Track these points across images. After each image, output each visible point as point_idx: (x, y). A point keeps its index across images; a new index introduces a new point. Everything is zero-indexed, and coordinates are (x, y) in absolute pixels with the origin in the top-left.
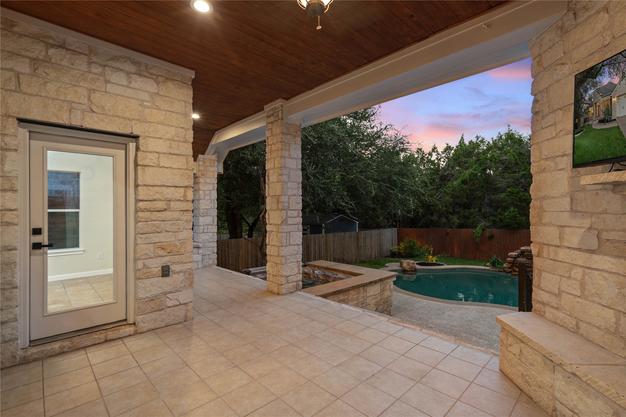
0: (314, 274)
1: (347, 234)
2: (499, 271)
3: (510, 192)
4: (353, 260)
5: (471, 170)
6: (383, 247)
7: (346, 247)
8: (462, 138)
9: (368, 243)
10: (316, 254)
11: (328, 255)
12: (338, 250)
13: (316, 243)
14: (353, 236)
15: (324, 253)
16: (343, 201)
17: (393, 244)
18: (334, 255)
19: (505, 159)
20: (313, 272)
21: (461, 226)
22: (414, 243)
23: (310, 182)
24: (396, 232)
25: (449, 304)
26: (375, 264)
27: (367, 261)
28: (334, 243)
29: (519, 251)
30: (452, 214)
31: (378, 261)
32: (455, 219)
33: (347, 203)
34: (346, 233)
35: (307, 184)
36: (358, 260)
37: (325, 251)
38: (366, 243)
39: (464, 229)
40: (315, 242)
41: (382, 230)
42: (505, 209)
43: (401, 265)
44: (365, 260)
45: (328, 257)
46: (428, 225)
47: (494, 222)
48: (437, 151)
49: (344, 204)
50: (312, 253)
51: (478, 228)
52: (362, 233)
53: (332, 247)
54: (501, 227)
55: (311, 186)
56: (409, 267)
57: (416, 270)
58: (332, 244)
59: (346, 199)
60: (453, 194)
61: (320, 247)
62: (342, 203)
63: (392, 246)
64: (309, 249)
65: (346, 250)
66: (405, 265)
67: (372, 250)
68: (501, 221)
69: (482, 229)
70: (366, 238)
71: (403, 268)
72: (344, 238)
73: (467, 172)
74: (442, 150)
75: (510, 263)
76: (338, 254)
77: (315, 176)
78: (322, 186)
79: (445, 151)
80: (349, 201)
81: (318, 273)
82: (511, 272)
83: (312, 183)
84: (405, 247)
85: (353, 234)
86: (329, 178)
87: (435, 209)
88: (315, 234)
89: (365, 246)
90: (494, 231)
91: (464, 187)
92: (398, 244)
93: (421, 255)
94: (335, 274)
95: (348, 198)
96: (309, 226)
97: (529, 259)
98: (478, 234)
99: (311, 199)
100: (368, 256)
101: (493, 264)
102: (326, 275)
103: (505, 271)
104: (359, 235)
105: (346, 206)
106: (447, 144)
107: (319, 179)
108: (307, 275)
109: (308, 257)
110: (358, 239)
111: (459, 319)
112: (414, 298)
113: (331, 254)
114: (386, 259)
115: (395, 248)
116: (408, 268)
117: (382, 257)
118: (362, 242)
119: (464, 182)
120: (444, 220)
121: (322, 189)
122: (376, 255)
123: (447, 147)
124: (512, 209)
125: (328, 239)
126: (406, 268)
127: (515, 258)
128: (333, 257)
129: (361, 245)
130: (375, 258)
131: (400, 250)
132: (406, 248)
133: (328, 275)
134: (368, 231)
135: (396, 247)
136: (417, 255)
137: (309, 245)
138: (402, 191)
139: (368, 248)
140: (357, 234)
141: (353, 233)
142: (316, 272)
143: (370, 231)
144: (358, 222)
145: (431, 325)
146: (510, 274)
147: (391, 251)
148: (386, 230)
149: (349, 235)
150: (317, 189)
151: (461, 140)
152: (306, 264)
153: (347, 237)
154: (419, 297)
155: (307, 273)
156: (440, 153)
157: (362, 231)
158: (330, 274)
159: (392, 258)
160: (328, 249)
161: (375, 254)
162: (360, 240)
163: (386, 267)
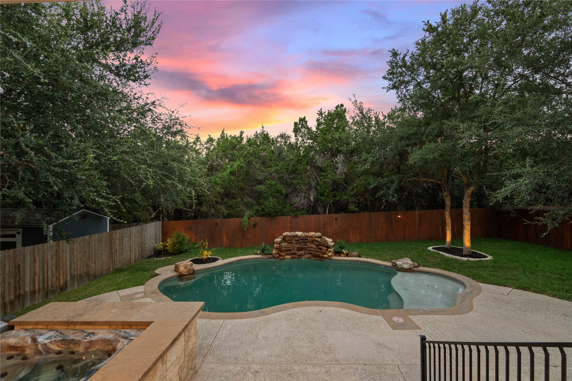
0: (37, 345)
1: (95, 237)
2: (270, 258)
3: (270, 184)
4: (104, 271)
5: (238, 162)
6: (146, 246)
7: (94, 255)
8: (223, 132)
9: (126, 244)
10: (37, 277)
11: (61, 272)
12: (79, 262)
13: (37, 259)
14: (104, 238)
15: (52, 272)
16: (99, 195)
17: (156, 240)
18: (72, 271)
19: (264, 155)
20: (34, 340)
21: (229, 216)
22: (183, 237)
23: (27, 161)
24: (161, 226)
25: (255, 319)
26: (138, 271)
27: (125, 267)
28: (73, 253)
29: (281, 237)
30: (220, 204)
31: (141, 264)
32: (223, 209)
33: (107, 198)
34: (93, 236)
35: (18, 165)
36: (111, 269)
37: (54, 268)
38: (123, 245)
39: (232, 219)
40: (35, 257)
41: (145, 226)
42: (266, 198)
43: (177, 269)
44: (121, 266)
45: (61, 276)
46: (198, 215)
47: (257, 210)
48: (200, 141)
49: (100, 200)
50: (28, 276)
51: (245, 217)
52: (118, 232)
53: (68, 259)
54: (263, 215)
55: (28, 169)
56: (186, 270)
57: (193, 272)
58: (68, 254)
59: (103, 192)
60: (222, 185)
61: (46, 264)
62: (97, 199)
63: (156, 243)
64: (19, 272)
65: (93, 258)
66: (182, 269)
67: (131, 251)
68: (263, 210)
69: (249, 218)
70: (122, 238)
71: (180, 273)
72: (89, 243)
73: (236, 164)
74: (205, 141)
75: (277, 249)
76: (79, 268)
77: (38, 150)
78: (57, 169)
79: (208, 142)
80: (109, 194)
81: (46, 341)
82: (278, 258)
83: (33, 163)
84: (173, 243)
85: (104, 236)
86: (71, 157)
87: (205, 200)
88: (34, 244)
89: (122, 249)
90: (258, 219)
91: (232, 177)
92: (164, 240)
93: (190, 249)
94: (89, 334)
95: (106, 190)
96: (20, 230)
97: (289, 243)
98: (246, 223)
99: (30, 193)
100: (126, 260)
101: (263, 252)
102: (67, 340)
103: (274, 257)
104: (114, 235)
105: (103, 203)
106: (210, 136)
107: (48, 156)
108: (17, 350)
109: (18, 285)
110: (111, 241)
111: (277, 340)
112: (213, 321)
113: (67, 270)
114: (150, 260)
115: (160, 245)
116: (185, 272)
117: (144, 258)
118: (118, 244)
119: (232, 173)
120: (213, 211)
121: (56, 175)
122: (137, 257)
123: (210, 138)
124: (271, 199)
125: (61, 249)
126: (184, 272)
127: (280, 244)
128: (71, 274)
129: (116, 248)
130: (135, 261)
131: (167, 246)
132: (174, 245)
133: (73, 340)
134: (126, 229)
135: (161, 243)
136: (186, 250)
137: (19, 266)
138: (181, 181)
139: (125, 251)
140: (111, 236)
141: (104, 234)
142: (40, 339)
143: (128, 228)
144: (109, 218)
145: (255, 367)
146: (278, 259)
147: (155, 249)
148: (148, 225)
149: (98, 237)
150: (43, 174)
151: (222, 134)
152: (12, 324)
153: (95, 240)
154: (218, 318)
155: (16, 347)
156: (203, 143)
157: (118, 231)
158: (78, 337)
159: (157, 258)
160: (61, 264)
161: (135, 257)
162: (114, 242)
163: (157, 275)
